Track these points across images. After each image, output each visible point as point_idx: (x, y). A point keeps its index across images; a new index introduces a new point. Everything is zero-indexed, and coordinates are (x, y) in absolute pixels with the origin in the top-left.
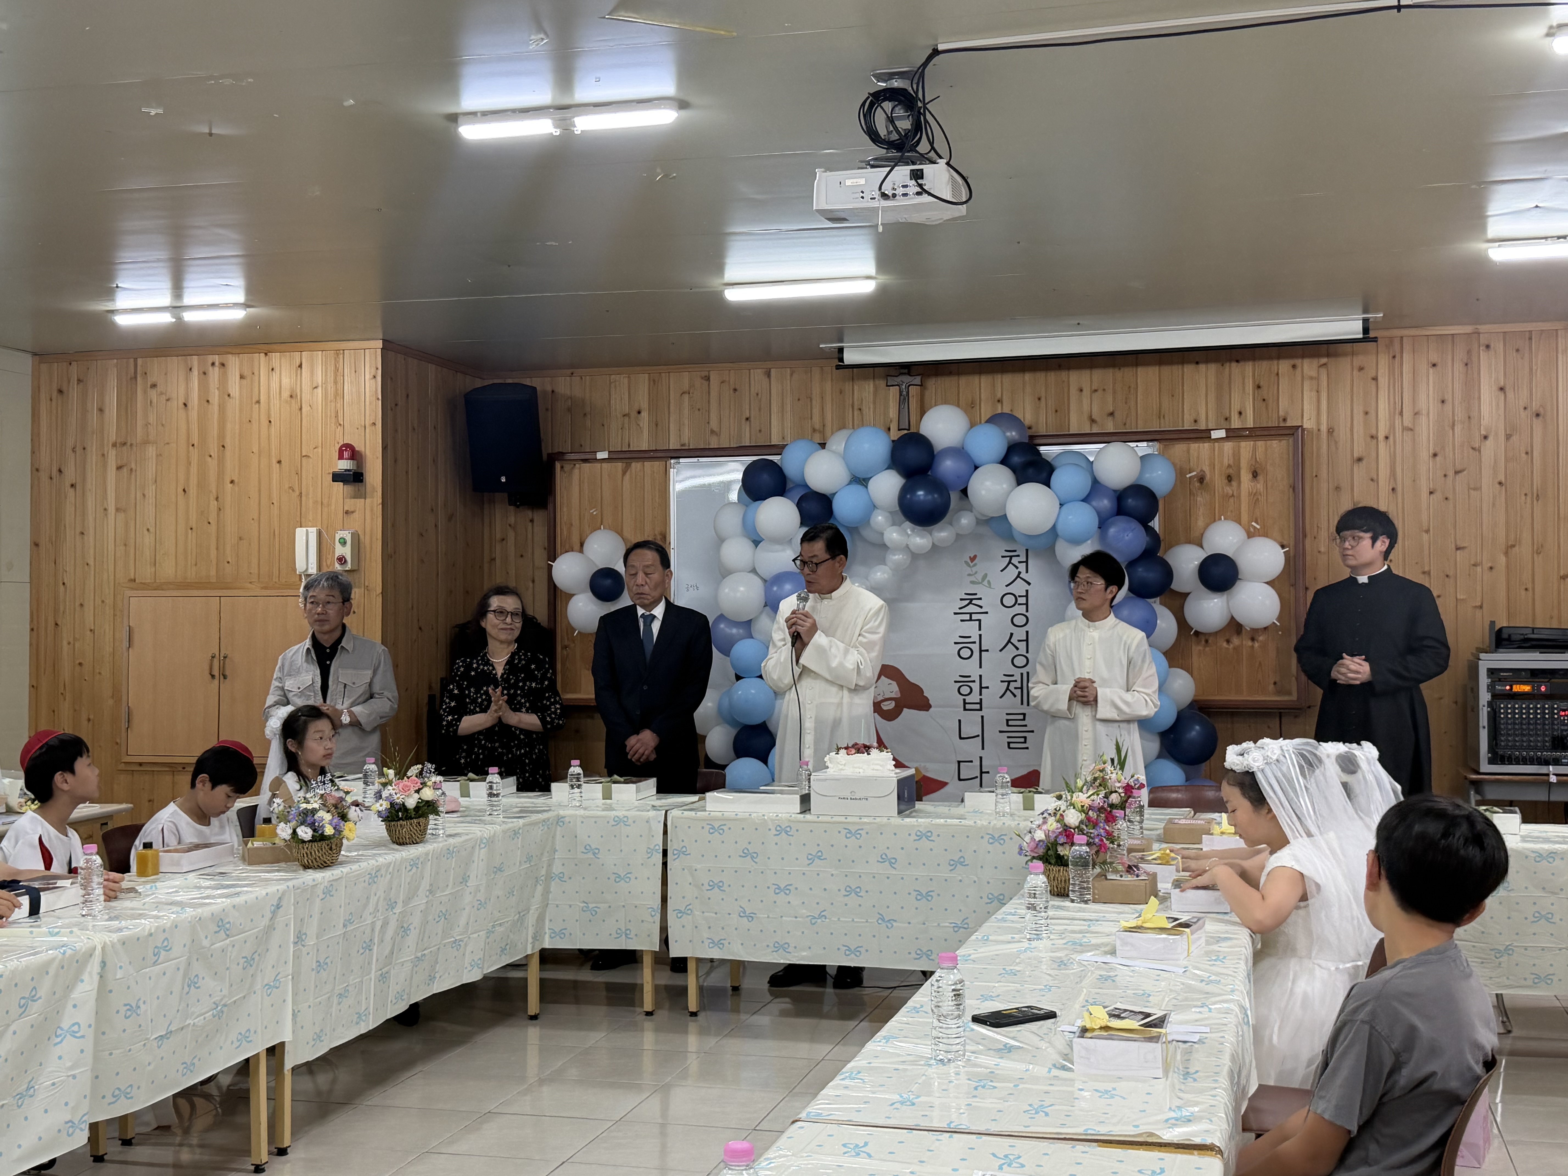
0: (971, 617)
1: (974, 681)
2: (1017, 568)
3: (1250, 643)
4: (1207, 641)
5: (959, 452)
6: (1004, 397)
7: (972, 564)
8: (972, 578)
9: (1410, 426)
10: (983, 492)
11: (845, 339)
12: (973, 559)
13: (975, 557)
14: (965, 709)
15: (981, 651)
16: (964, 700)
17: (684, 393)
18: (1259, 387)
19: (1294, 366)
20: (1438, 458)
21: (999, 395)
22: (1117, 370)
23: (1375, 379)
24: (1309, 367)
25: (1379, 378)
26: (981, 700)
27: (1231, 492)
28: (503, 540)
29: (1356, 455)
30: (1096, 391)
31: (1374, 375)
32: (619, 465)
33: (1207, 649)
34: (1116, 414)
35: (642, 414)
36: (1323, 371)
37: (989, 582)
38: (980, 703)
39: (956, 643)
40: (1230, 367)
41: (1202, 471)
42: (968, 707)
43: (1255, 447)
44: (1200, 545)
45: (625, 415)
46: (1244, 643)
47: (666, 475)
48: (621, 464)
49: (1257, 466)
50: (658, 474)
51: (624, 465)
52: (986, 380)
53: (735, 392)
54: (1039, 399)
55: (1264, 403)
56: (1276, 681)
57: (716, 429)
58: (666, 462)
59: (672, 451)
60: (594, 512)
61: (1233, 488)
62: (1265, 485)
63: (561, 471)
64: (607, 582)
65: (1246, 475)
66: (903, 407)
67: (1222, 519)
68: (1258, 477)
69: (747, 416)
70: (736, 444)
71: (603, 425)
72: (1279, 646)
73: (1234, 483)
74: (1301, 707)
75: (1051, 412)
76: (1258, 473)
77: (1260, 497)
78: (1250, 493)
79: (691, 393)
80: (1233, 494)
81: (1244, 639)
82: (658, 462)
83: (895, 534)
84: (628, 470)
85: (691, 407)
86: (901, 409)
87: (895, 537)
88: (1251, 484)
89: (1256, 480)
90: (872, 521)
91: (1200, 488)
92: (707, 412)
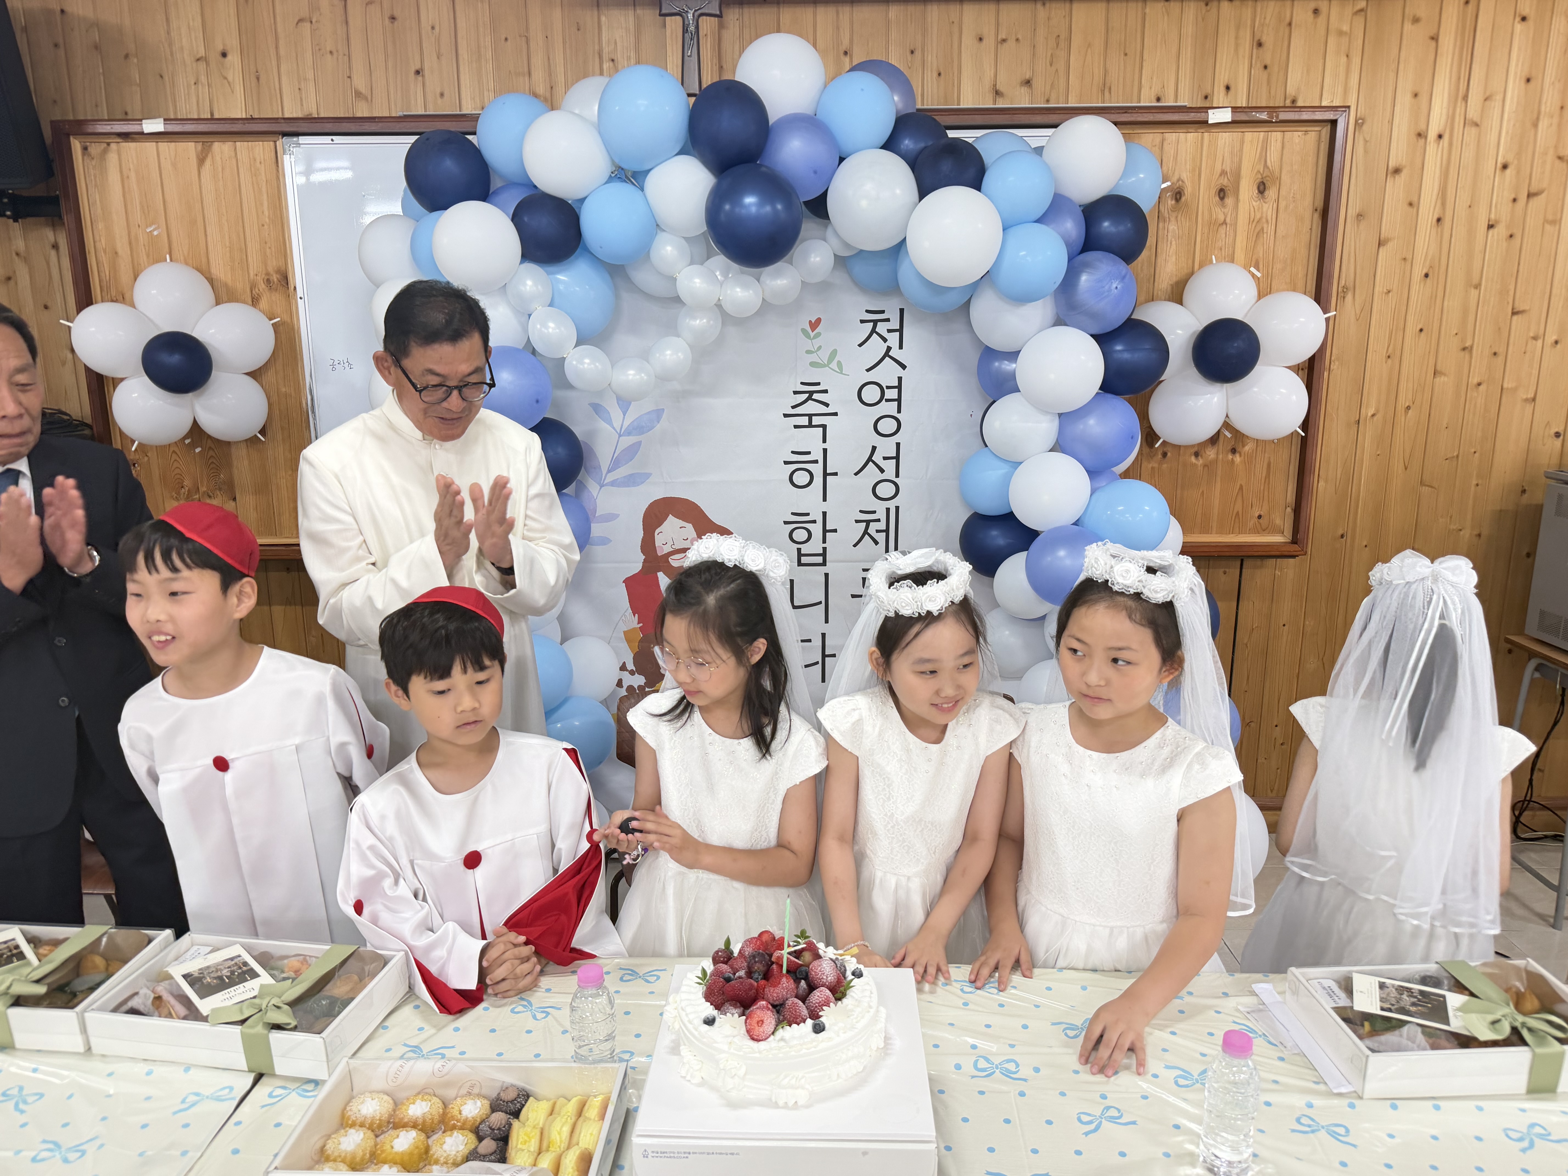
0: (810, 421)
1: (814, 522)
2: (885, 340)
3: (1229, 457)
4: (1165, 455)
5: (812, 124)
7: (813, 335)
8: (814, 358)
12: (815, 325)
13: (819, 321)
14: (800, 564)
15: (825, 474)
17: (301, 20)
19: (1317, 14)
24: (1338, 14)
26: (825, 549)
27: (1221, 218)
32: (190, 145)
33: (1164, 466)
35: (229, 57)
36: (1359, 23)
37: (840, 363)
38: (824, 554)
39: (787, 463)
41: (1181, 179)
42: (804, 559)
43: (1266, 141)
44: (1181, 303)
45: (198, 60)
46: (1221, 457)
47: (278, 166)
48: (193, 143)
49: (1266, 173)
50: (263, 165)
51: (199, 146)
52: (825, 15)
53: (392, 23)
54: (912, 52)
55: (1266, 72)
56: (1262, 513)
57: (363, 89)
58: (275, 142)
59: (283, 121)
60: (154, 230)
61: (1226, 210)
62: (1275, 205)
63: (83, 155)
64: (174, 359)
65: (1247, 189)
66: (689, 54)
67: (1214, 262)
68: (1266, 193)
69: (418, 67)
70: (400, 114)
71: (161, 77)
72: (1272, 461)
73: (1229, 201)
74: (1299, 553)
75: (930, 75)
76: (1267, 185)
77: (1265, 226)
78: (1252, 220)
79: (314, 21)
80: (1225, 220)
81: (1221, 451)
82: (261, 143)
83: (697, 280)
84: (207, 156)
85: (317, 48)
86: (686, 57)
87: (698, 285)
88: (1254, 203)
89: (1263, 197)
90: (654, 255)
91: (1174, 209)
92: (346, 58)
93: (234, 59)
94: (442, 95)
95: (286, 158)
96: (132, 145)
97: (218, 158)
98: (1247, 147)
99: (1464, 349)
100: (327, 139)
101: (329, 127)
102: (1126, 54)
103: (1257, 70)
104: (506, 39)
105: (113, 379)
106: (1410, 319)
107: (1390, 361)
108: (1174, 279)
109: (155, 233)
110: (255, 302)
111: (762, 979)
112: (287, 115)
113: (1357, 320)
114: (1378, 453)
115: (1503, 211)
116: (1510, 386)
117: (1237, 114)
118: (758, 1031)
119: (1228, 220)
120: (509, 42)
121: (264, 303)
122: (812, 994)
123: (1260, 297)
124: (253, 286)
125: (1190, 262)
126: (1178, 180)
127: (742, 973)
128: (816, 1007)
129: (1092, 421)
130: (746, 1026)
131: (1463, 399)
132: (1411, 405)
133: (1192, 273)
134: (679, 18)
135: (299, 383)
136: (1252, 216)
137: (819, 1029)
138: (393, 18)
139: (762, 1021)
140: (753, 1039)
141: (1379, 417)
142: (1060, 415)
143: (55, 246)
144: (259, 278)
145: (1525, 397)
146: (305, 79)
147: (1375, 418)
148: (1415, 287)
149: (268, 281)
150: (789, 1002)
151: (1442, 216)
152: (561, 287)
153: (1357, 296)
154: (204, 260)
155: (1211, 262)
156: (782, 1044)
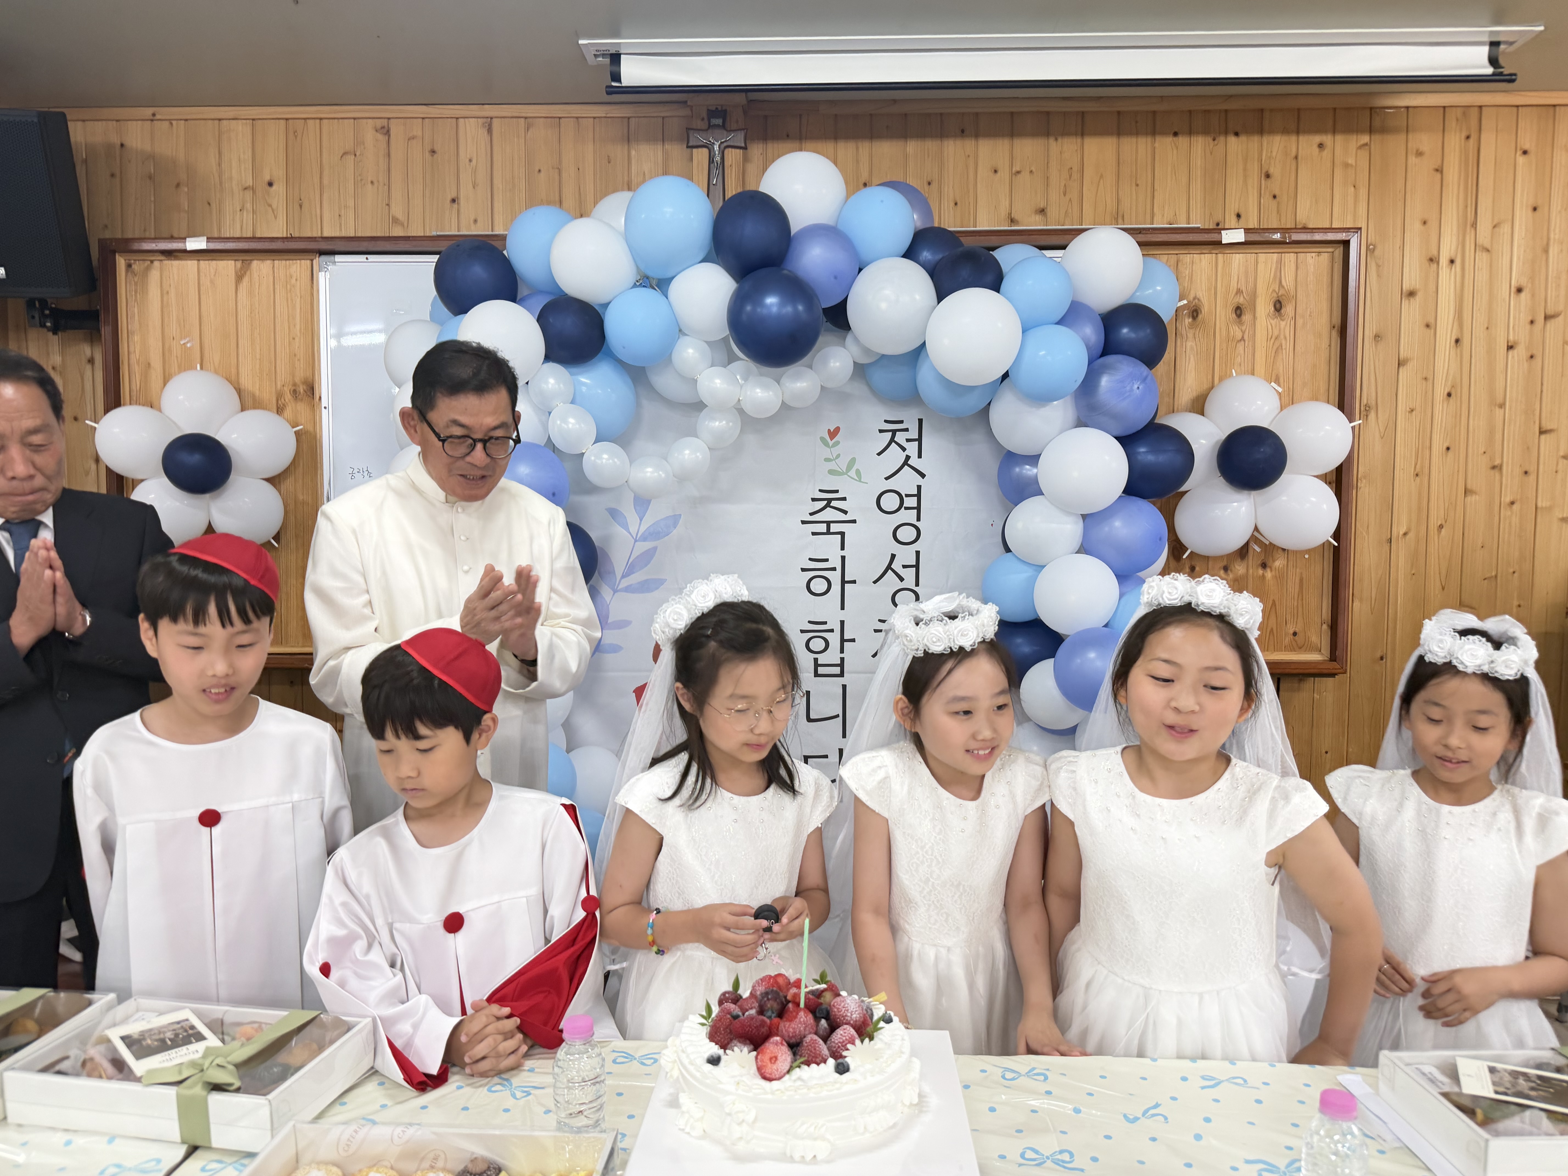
0: (828, 528)
1: (832, 631)
2: (904, 449)
5: (834, 234)
7: (831, 443)
8: (832, 466)
9: (1487, 244)
12: (833, 434)
13: (837, 430)
14: (817, 675)
15: (844, 582)
16: (816, 660)
17: (345, 154)
18: (1268, 176)
19: (1321, 146)
20: (1523, 295)
22: (1052, 141)
23: (1439, 170)
24: (1342, 147)
25: (1446, 169)
26: (842, 659)
27: (1239, 335)
29: (1406, 287)
30: (1018, 172)
32: (230, 263)
34: (1049, 211)
35: (275, 187)
37: (858, 472)
38: (842, 665)
39: (803, 570)
40: (1226, 142)
41: (1196, 298)
42: (821, 670)
43: (1280, 262)
44: (1202, 414)
45: (246, 189)
46: (1251, 571)
47: (313, 283)
48: (233, 262)
49: (1282, 292)
50: (298, 282)
51: (239, 264)
52: (846, 149)
53: (432, 156)
54: (929, 184)
55: (1275, 202)
56: (1297, 630)
57: (400, 216)
58: (312, 260)
59: (321, 240)
60: (187, 343)
61: (1244, 328)
62: (1293, 323)
63: (127, 271)
64: (194, 459)
65: (1264, 307)
66: (714, 182)
67: (1234, 375)
68: (1282, 311)
69: (454, 195)
70: (434, 233)
71: (209, 204)
72: (1304, 576)
73: (1247, 317)
74: (1339, 671)
75: (947, 205)
76: (1283, 303)
77: (1284, 342)
78: (1270, 337)
79: (358, 154)
80: (1243, 337)
81: (1250, 563)
82: (298, 261)
83: (718, 381)
84: (245, 273)
85: (359, 178)
86: (711, 186)
87: (718, 385)
88: (1272, 321)
89: (1280, 315)
90: (675, 357)
91: (1191, 326)
92: (386, 187)
93: (279, 188)
94: (475, 221)
95: (321, 275)
96: (176, 263)
97: (255, 275)
98: (1261, 267)
99: (1494, 467)
100: (362, 258)
101: (364, 246)
102: (1137, 185)
103: (1267, 200)
104: (540, 171)
105: (133, 480)
106: (1436, 438)
107: (1418, 479)
108: (1195, 394)
109: (189, 345)
110: (280, 411)
111: (775, 1017)
112: (326, 234)
113: (1382, 438)
114: (1413, 572)
115: (1521, 334)
116: (1544, 505)
117: (1250, 235)
118: (771, 1069)
119: (1246, 337)
120: (542, 174)
121: (288, 412)
122: (834, 1034)
123: (1282, 408)
124: (279, 396)
125: (1210, 377)
126: (1194, 299)
127: (753, 1012)
128: (839, 1047)
129: (1117, 524)
130: (757, 1062)
131: (1497, 518)
132: (1444, 523)
133: (1212, 387)
134: (705, 151)
135: (317, 491)
136: (1270, 334)
137: (842, 1069)
138: (433, 152)
139: (776, 1058)
140: (765, 1078)
141: (1411, 535)
142: (1084, 517)
143: (91, 361)
144: (285, 388)
145: (1561, 516)
146: (346, 207)
147: (1408, 537)
148: (1438, 407)
149: (295, 392)
150: (808, 1039)
151: (1460, 337)
152: (584, 389)
153: (1379, 415)
154: (234, 371)
155: (1231, 375)
156: (799, 1083)
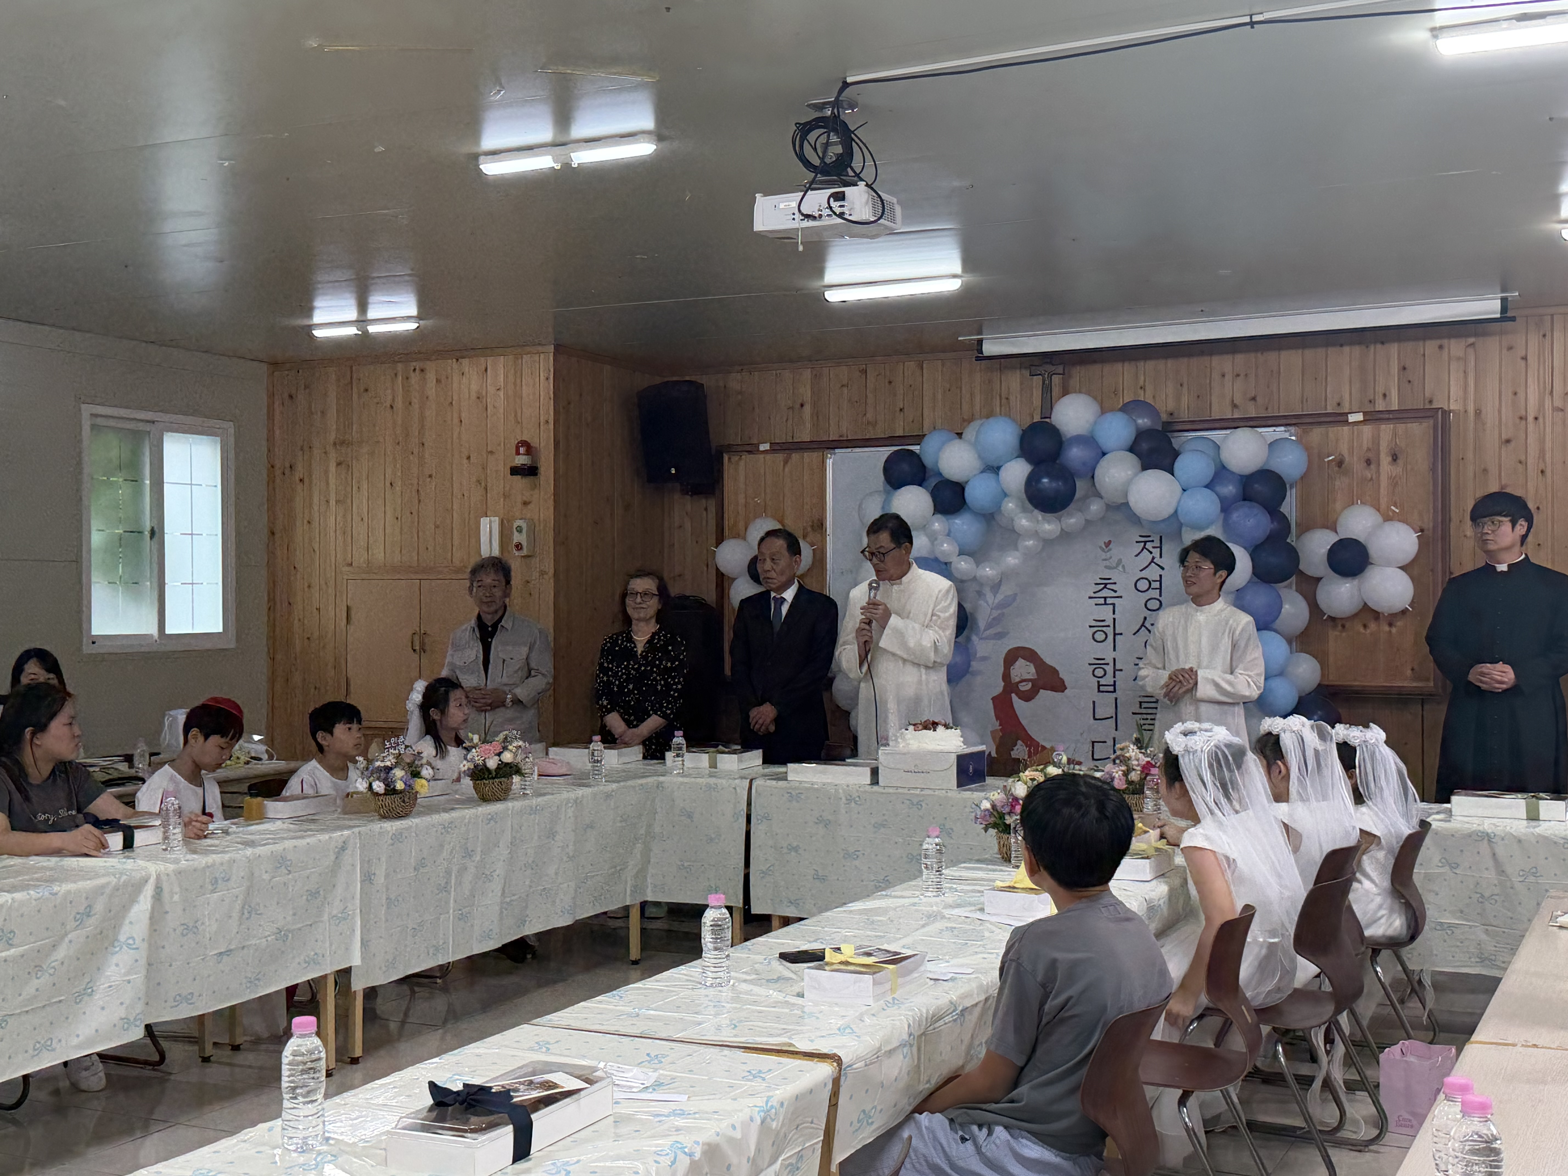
0: (1105, 601)
1: (1108, 664)
2: (1151, 553)
3: (1387, 628)
4: (1343, 626)
5: (1088, 440)
6: (1147, 384)
7: (1106, 550)
8: (1107, 563)
9: (1561, 406)
10: (1107, 480)
11: (984, 331)
12: (1108, 544)
13: (1110, 542)
14: (1099, 691)
15: (1115, 634)
16: (1098, 682)
17: (843, 386)
18: (1404, 368)
19: (1441, 347)
21: (1141, 383)
22: (1259, 355)
23: (1525, 358)
24: (1456, 347)
25: (1528, 357)
26: (1115, 682)
27: (1369, 476)
28: (681, 527)
29: (1504, 437)
30: (1238, 375)
31: (1523, 354)
32: (780, 457)
33: (1344, 634)
34: (1258, 399)
35: (805, 407)
36: (1471, 351)
37: (1123, 567)
38: (1114, 685)
39: (1090, 627)
40: (1375, 348)
41: (1340, 454)
42: (1102, 688)
43: (1394, 430)
44: (1325, 528)
45: (789, 409)
46: (1381, 628)
47: (823, 464)
48: (782, 455)
49: (1398, 448)
50: (816, 464)
51: (785, 456)
52: (1129, 368)
53: (890, 385)
54: (1181, 385)
56: (1414, 667)
58: (823, 452)
59: (828, 442)
60: (758, 500)
61: (1372, 472)
62: (1406, 467)
63: (729, 462)
65: (1385, 459)
66: (1045, 396)
67: (1354, 504)
68: (1398, 461)
69: (901, 407)
71: (769, 417)
73: (1372, 466)
75: (1193, 398)
76: (1398, 456)
77: (1399, 480)
79: (849, 386)
80: (1372, 477)
81: (1382, 622)
82: (816, 453)
83: (1026, 522)
84: (788, 461)
85: (850, 400)
88: (1391, 467)
89: (1396, 463)
90: (1004, 508)
91: (1338, 472)
92: (864, 404)
93: (807, 408)
94: (913, 421)
95: (828, 460)
96: (753, 456)
97: (794, 462)
98: (1381, 433)
102: (1316, 378)
105: (732, 578)
109: (759, 503)
112: (831, 438)
120: (951, 391)
121: (809, 538)
124: (805, 529)
134: (1041, 377)
136: (1390, 476)
138: (890, 382)
143: (708, 510)
144: (808, 525)
149: (812, 526)
152: (954, 526)
